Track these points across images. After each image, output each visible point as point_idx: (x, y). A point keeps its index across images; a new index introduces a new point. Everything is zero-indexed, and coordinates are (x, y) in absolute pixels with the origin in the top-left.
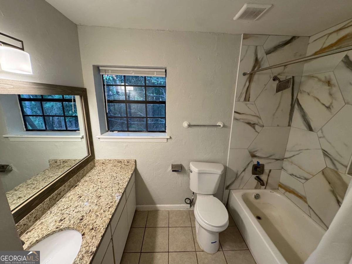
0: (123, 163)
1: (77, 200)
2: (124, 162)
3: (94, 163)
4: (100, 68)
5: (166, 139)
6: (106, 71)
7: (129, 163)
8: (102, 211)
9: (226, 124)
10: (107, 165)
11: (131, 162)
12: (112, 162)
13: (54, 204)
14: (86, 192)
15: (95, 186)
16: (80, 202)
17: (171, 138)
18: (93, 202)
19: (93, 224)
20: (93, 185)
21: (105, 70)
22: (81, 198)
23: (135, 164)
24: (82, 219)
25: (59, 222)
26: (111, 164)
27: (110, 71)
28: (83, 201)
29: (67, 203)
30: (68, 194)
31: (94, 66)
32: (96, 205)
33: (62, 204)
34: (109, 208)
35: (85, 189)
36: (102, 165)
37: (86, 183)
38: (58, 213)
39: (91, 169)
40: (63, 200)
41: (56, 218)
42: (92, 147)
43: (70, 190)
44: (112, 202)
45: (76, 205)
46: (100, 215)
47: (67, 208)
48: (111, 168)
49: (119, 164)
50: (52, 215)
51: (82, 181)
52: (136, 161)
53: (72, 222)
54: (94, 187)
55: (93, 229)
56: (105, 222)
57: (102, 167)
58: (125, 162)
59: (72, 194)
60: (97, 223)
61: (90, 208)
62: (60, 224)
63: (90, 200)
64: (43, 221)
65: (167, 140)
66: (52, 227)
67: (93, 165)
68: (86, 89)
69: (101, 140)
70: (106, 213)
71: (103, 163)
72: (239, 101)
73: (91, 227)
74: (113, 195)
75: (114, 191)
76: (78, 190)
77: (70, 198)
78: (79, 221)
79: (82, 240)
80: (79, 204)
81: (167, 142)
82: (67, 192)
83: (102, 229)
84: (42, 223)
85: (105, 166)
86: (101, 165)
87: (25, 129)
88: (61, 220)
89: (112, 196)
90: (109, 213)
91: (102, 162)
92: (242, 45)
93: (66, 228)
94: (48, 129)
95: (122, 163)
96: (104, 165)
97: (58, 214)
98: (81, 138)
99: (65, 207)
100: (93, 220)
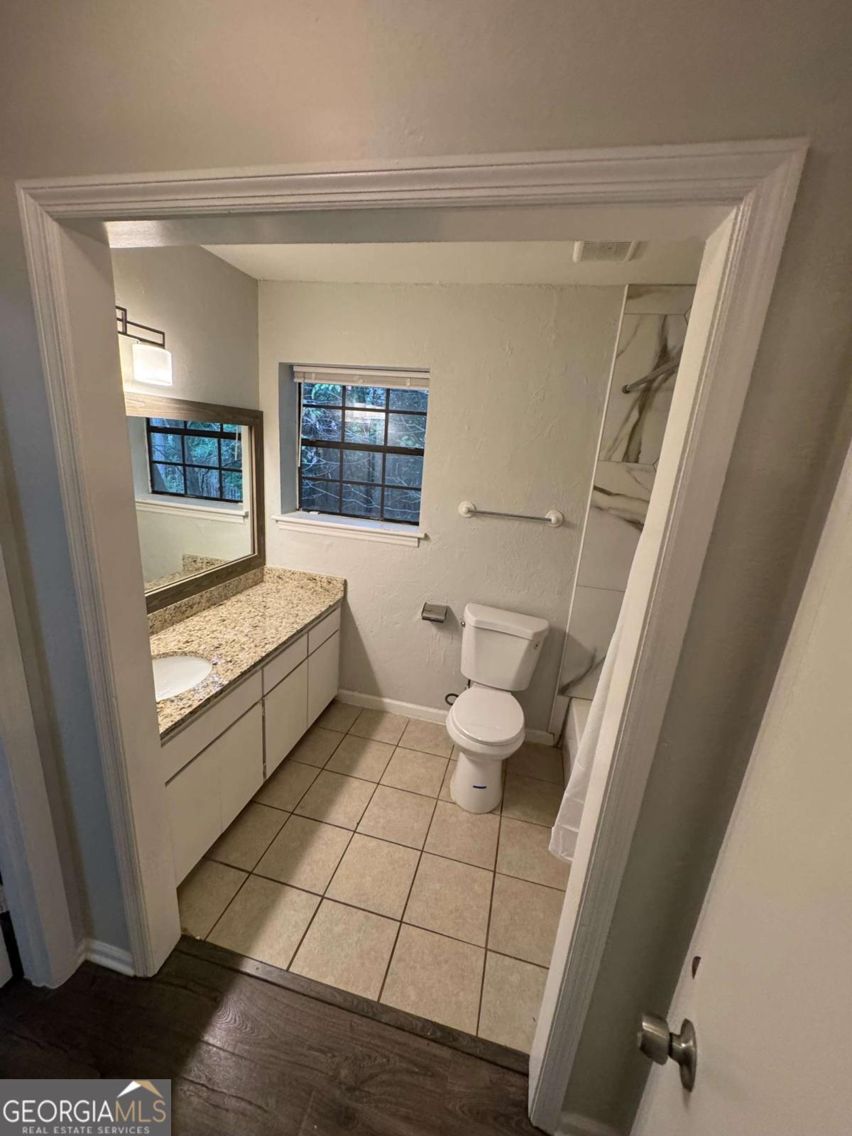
0: (319, 583)
1: (218, 624)
2: (321, 581)
3: (263, 575)
4: (295, 369)
5: (417, 540)
6: (306, 375)
7: (331, 585)
8: (252, 645)
9: (568, 518)
10: (287, 582)
11: (334, 582)
12: (296, 576)
13: (181, 621)
14: (234, 615)
15: (253, 610)
16: (222, 627)
17: (426, 537)
18: (242, 631)
19: (233, 656)
20: (250, 608)
21: (304, 373)
22: (225, 622)
23: (342, 589)
24: (217, 648)
25: (184, 644)
26: (295, 583)
27: (313, 375)
28: (226, 627)
29: (201, 623)
30: (205, 613)
31: (281, 365)
32: (247, 635)
33: (193, 623)
34: (266, 644)
35: (234, 611)
36: (277, 582)
37: (240, 604)
38: (183, 632)
39: (255, 585)
40: (196, 618)
41: (180, 637)
42: (262, 538)
43: (209, 607)
44: (274, 638)
45: (214, 629)
46: (247, 649)
47: (198, 630)
48: (294, 590)
49: (312, 585)
50: (174, 633)
51: (234, 599)
52: (345, 583)
53: (203, 647)
54: (250, 611)
55: (231, 661)
56: (252, 658)
57: (276, 585)
58: (323, 580)
59: (211, 614)
60: (240, 656)
61: (235, 638)
62: (185, 646)
63: (237, 628)
64: (162, 637)
65: (419, 542)
66: (172, 647)
67: (260, 576)
68: (261, 413)
69: (281, 525)
70: (258, 649)
71: (280, 578)
72: (609, 459)
73: (229, 659)
74: (280, 629)
75: (284, 624)
76: (223, 611)
77: (207, 619)
78: (212, 649)
79: (211, 669)
80: (218, 628)
81: (418, 546)
82: (204, 610)
83: (246, 665)
84: (159, 639)
85: (283, 585)
86: (275, 581)
87: (150, 490)
88: (187, 642)
89: (277, 630)
90: (264, 649)
91: (277, 574)
92: (625, 314)
93: (193, 652)
94: (189, 492)
95: (317, 583)
96: (280, 581)
97: (185, 634)
98: (244, 517)
99: (197, 628)
100: (234, 652)
